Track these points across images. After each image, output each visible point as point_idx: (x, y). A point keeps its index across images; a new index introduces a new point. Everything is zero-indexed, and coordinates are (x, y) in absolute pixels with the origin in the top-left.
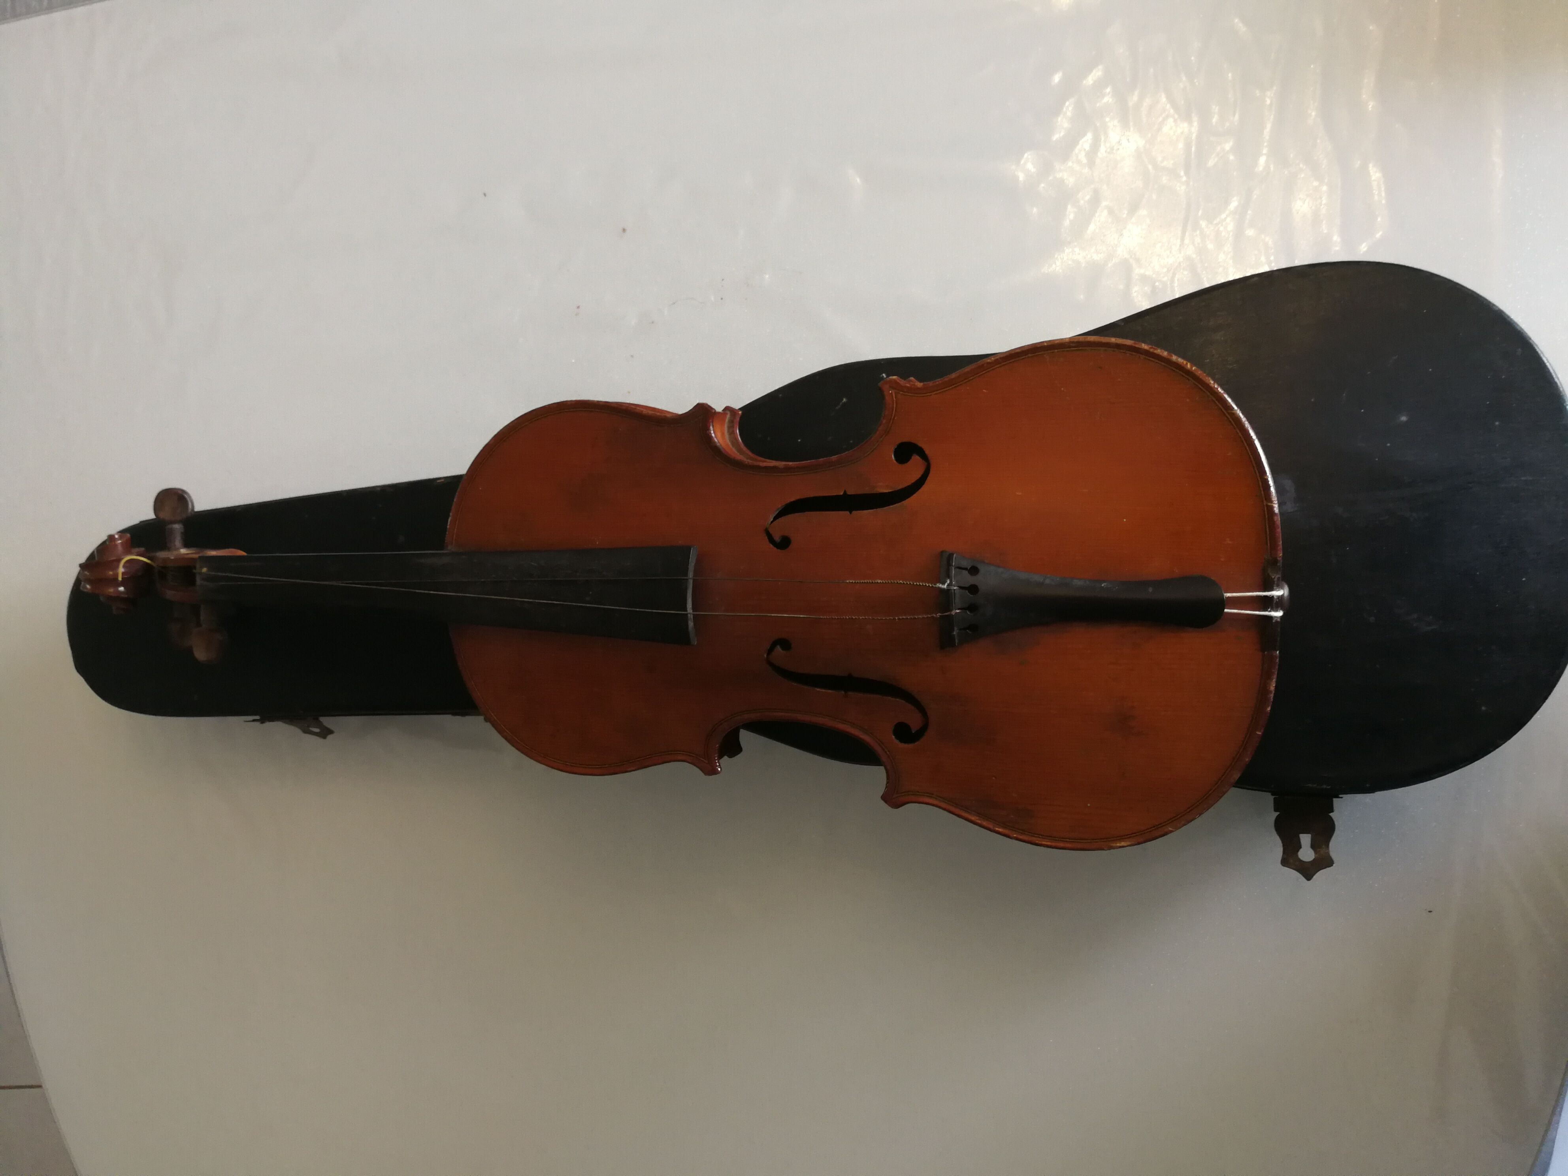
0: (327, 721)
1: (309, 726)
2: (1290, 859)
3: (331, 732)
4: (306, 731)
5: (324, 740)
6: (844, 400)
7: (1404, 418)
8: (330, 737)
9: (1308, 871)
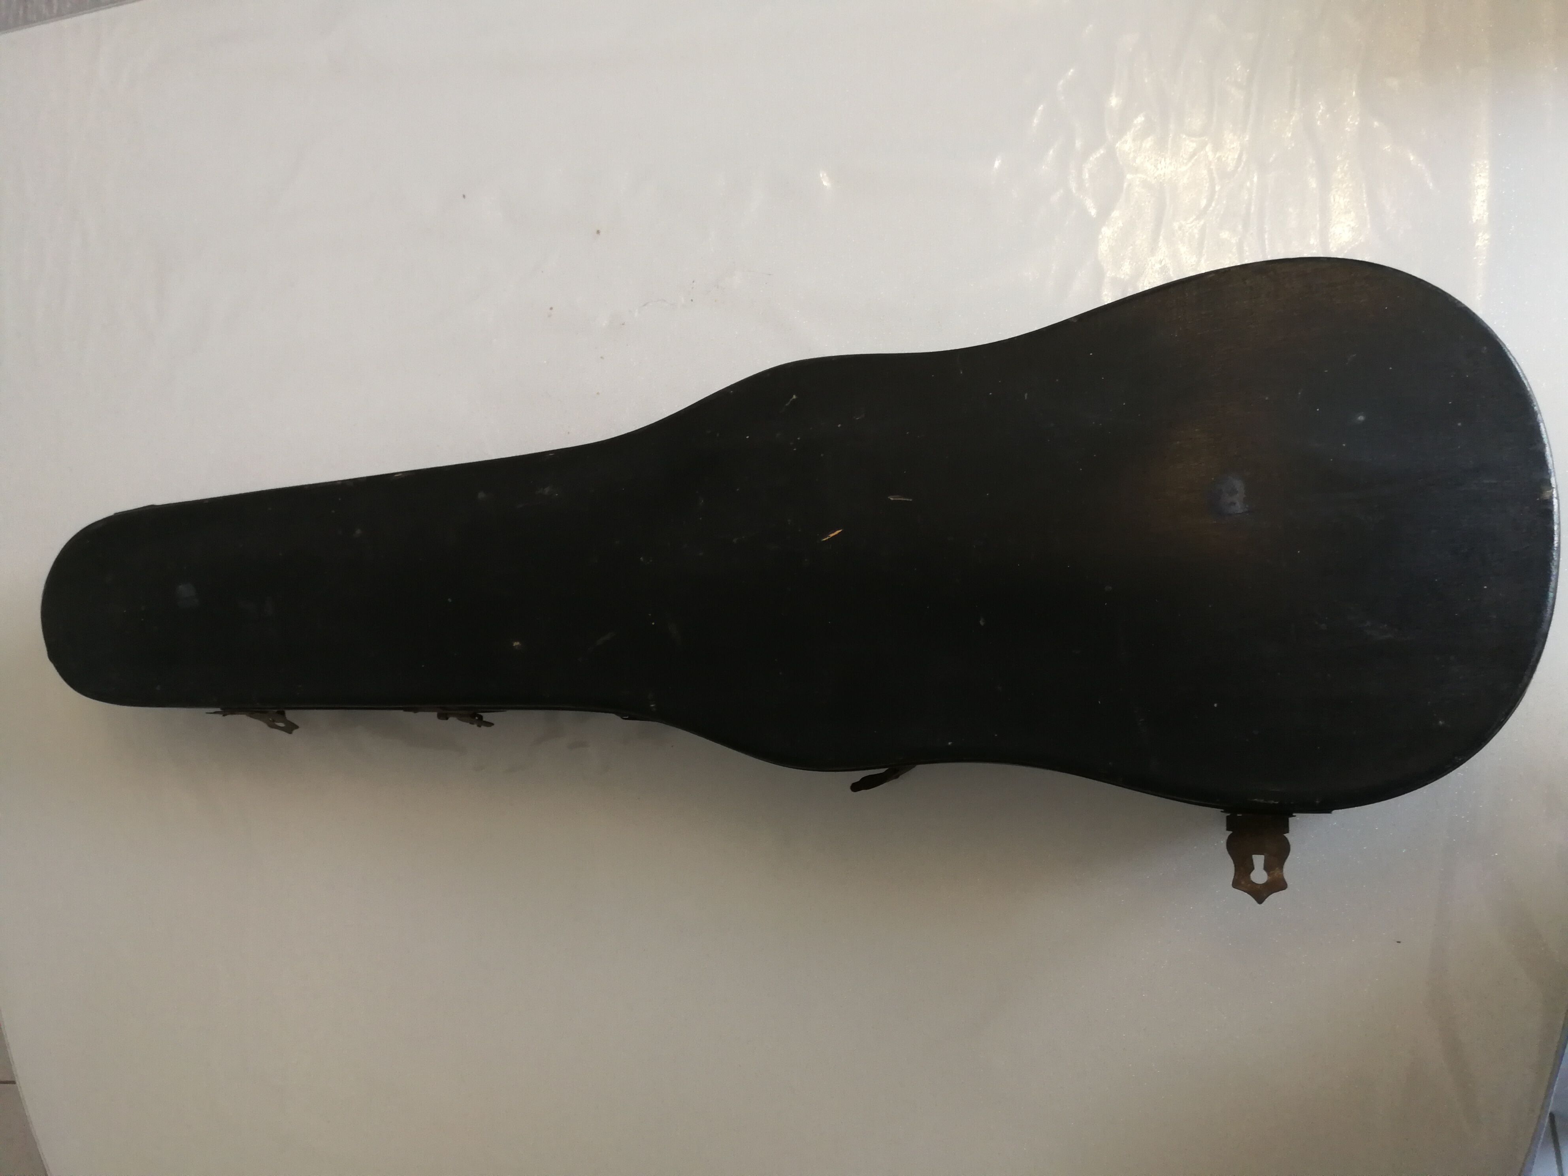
0: (290, 715)
1: (274, 721)
2: (1242, 880)
3: (297, 727)
4: (272, 726)
5: (290, 735)
6: (794, 397)
7: (1361, 418)
8: (295, 732)
9: (1260, 894)
